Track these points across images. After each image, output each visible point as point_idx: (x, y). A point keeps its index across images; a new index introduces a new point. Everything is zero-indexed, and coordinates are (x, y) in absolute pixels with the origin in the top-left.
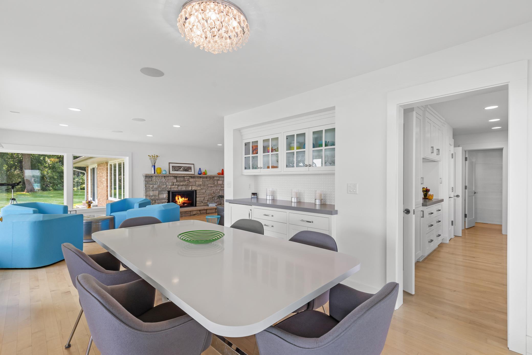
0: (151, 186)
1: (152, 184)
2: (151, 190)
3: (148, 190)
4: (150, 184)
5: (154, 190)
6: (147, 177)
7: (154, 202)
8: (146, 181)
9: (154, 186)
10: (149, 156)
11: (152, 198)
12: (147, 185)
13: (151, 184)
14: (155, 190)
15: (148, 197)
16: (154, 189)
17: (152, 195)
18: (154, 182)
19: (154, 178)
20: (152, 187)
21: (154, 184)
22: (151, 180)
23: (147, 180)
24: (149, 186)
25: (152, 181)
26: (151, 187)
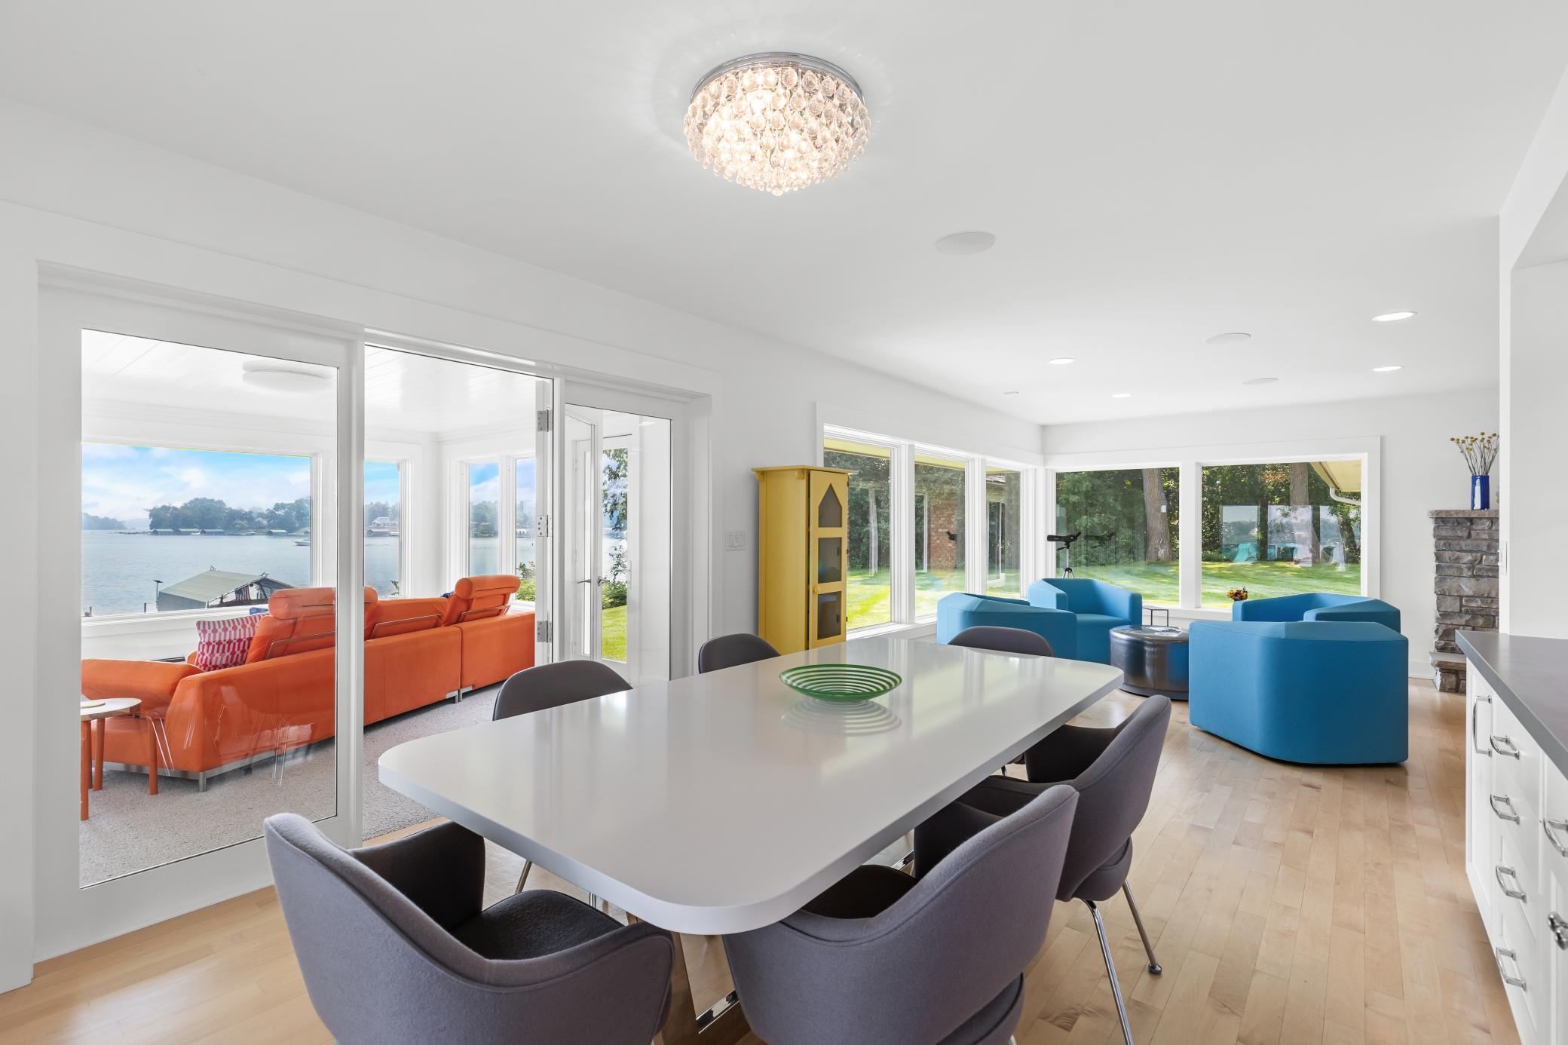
0: (1468, 558)
1: (1471, 551)
2: (1467, 573)
3: (1449, 572)
4: (1461, 551)
5: (1479, 573)
6: (1442, 521)
7: (1481, 621)
8: (1438, 537)
9: (1484, 557)
10: (1453, 439)
11: (1474, 605)
12: (1447, 555)
13: (1465, 551)
14: (1489, 576)
15: (1449, 598)
16: (1480, 569)
17: (1471, 593)
18: (1485, 543)
19: (1480, 527)
20: (1472, 562)
21: (1485, 549)
22: (1466, 534)
23: (1444, 533)
24: (1458, 558)
25: (1469, 536)
26: (1465, 561)
